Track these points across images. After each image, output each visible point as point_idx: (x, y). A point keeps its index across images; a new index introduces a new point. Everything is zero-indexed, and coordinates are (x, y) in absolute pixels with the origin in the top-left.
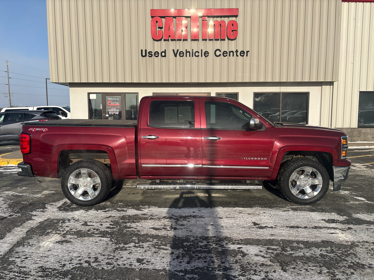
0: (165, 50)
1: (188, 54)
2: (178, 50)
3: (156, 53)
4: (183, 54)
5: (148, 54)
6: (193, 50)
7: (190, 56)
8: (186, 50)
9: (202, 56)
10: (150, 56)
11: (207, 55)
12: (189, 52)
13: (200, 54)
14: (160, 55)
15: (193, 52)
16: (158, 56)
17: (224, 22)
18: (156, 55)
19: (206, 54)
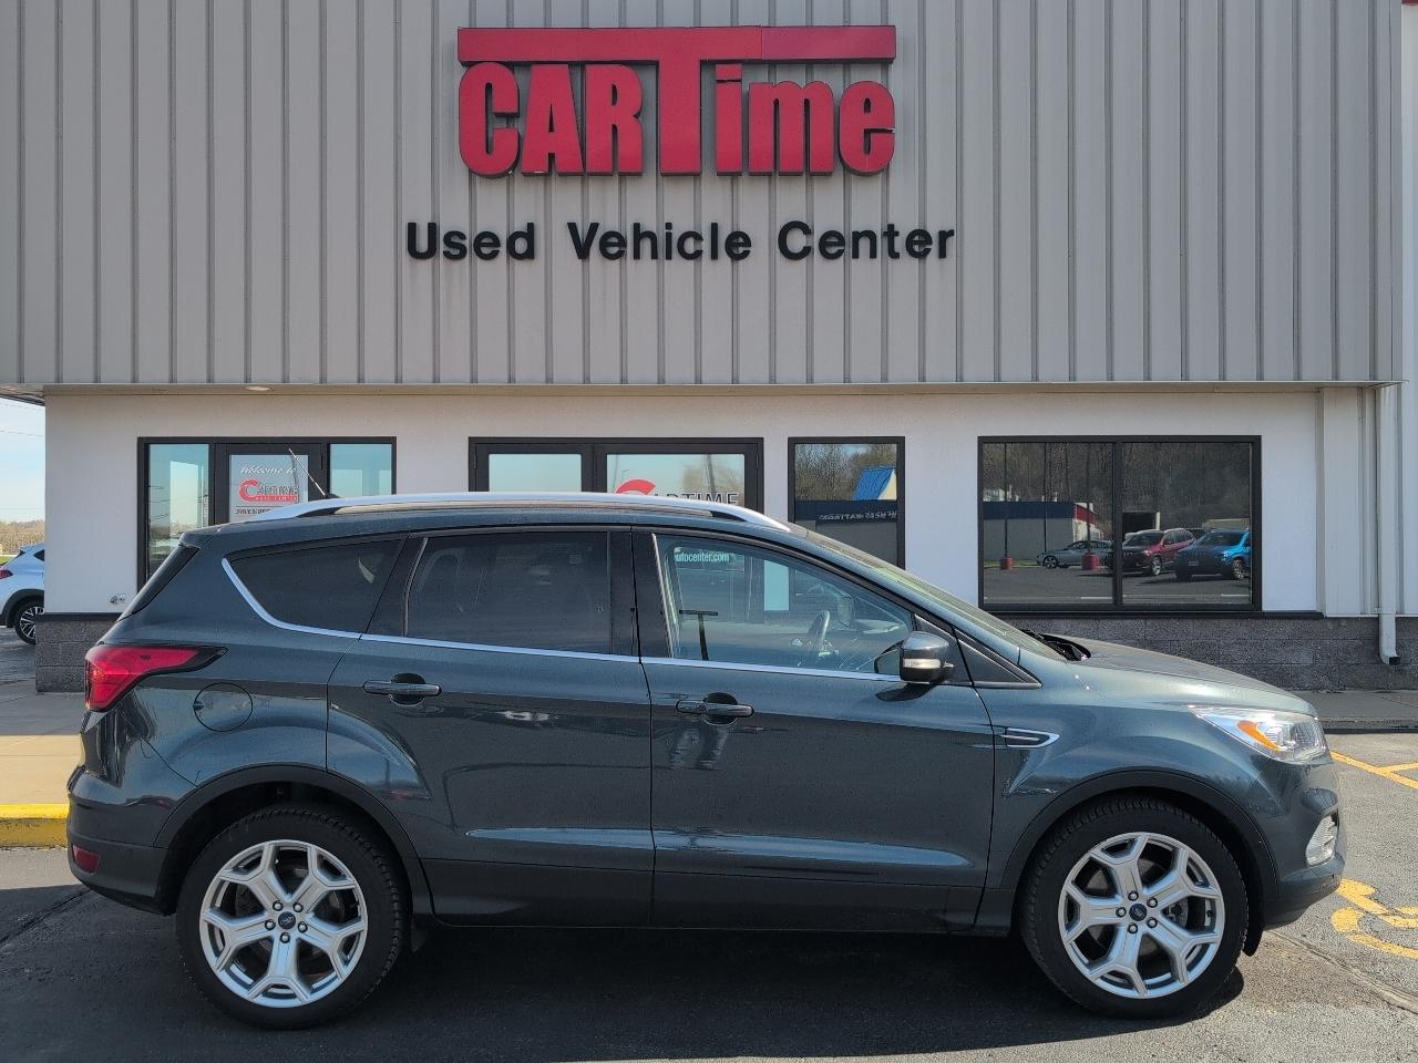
0: (531, 226)
1: (646, 245)
2: (594, 227)
3: (484, 241)
4: (622, 242)
5: (442, 247)
6: (669, 226)
7: (654, 256)
8: (637, 226)
9: (714, 256)
10: (456, 252)
11: (741, 250)
12: (652, 236)
13: (706, 246)
14: (503, 249)
15: (669, 236)
16: (493, 255)
17: (825, 90)
18: (486, 251)
19: (738, 246)
